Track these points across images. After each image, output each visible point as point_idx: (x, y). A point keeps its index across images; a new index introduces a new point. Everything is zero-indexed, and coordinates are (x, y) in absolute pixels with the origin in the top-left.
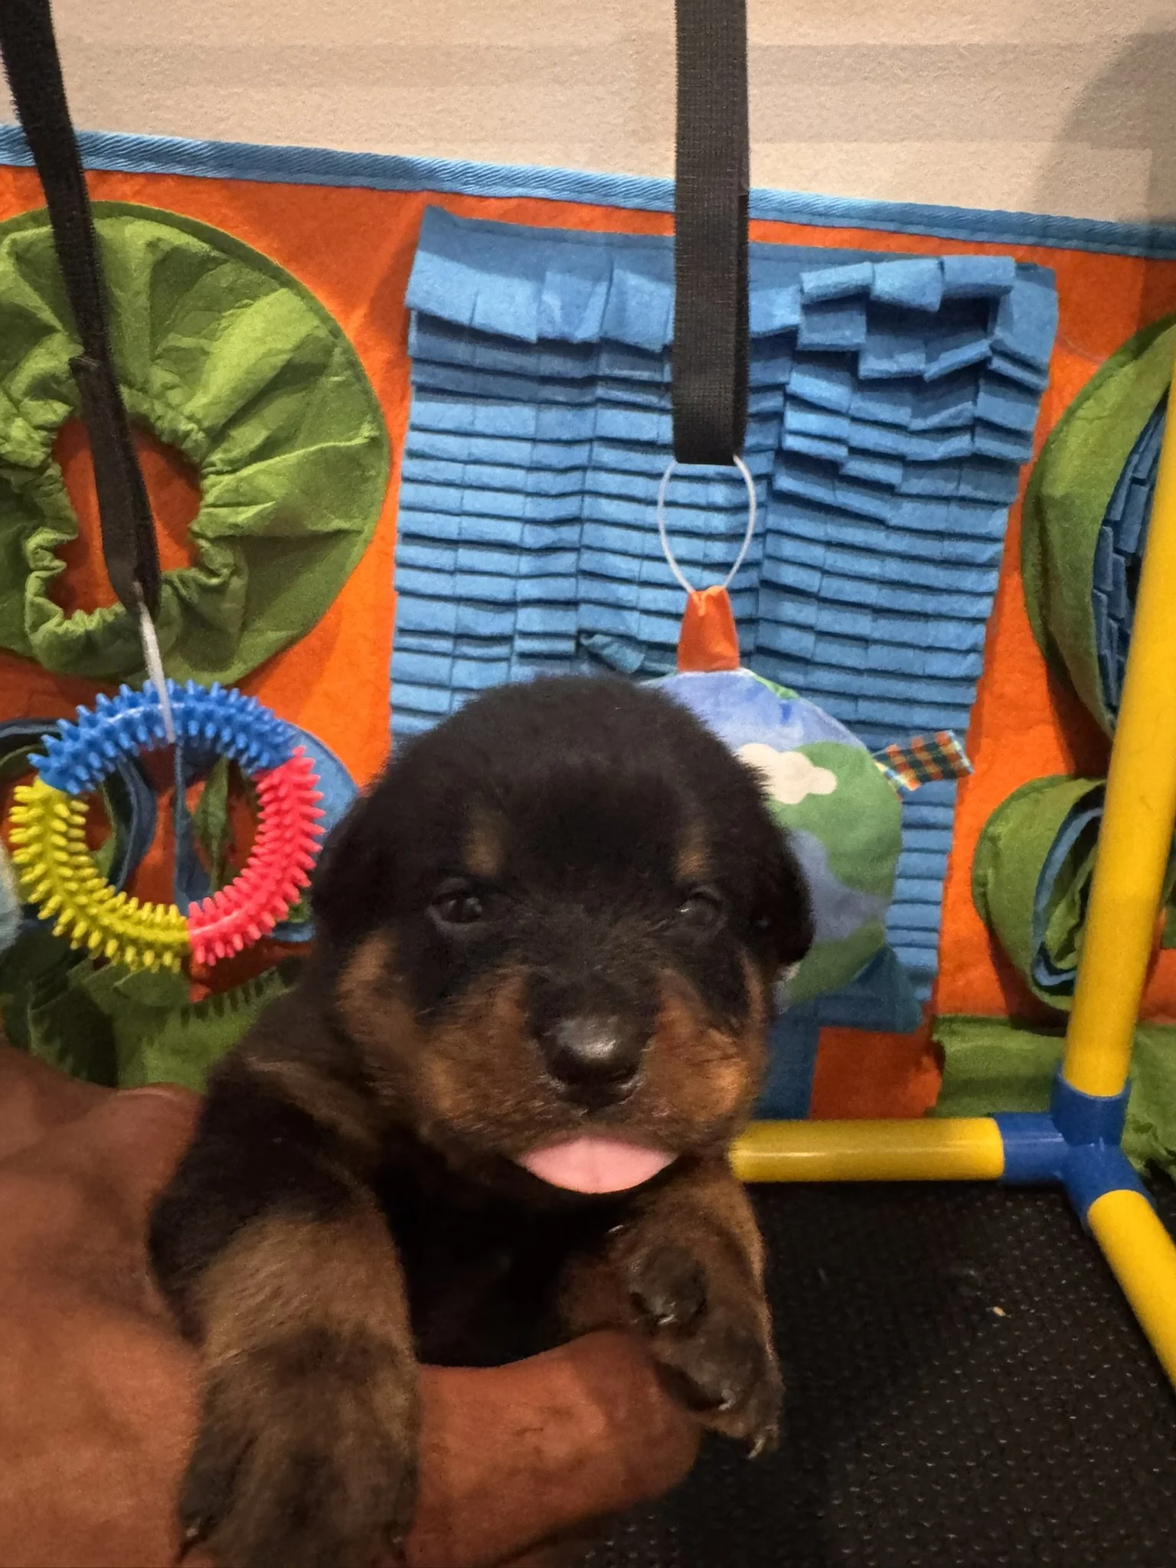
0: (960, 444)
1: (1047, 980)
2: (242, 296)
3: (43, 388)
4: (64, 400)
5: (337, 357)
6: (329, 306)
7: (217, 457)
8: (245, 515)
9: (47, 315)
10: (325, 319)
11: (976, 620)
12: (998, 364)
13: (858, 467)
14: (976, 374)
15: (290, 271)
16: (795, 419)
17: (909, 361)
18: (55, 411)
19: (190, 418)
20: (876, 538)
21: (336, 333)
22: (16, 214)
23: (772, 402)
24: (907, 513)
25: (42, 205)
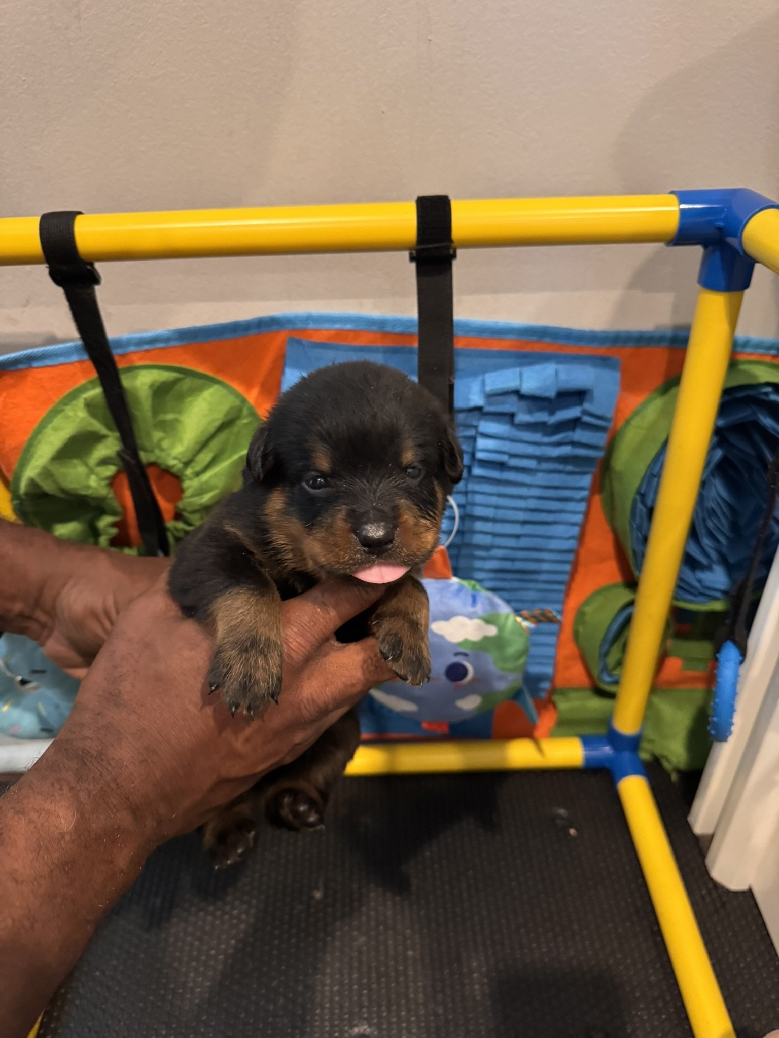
0: (566, 450)
1: (607, 678)
2: (195, 391)
3: (104, 462)
4: (114, 464)
5: (245, 411)
6: (240, 389)
7: (189, 472)
8: (206, 498)
9: (104, 431)
10: (238, 396)
11: (574, 524)
12: (586, 419)
13: (514, 462)
14: (574, 423)
15: (219, 377)
16: (481, 443)
17: (542, 417)
18: (110, 470)
19: (175, 458)
20: (523, 491)
21: (244, 401)
22: (83, 382)
23: (471, 432)
24: (540, 478)
25: (94, 375)
